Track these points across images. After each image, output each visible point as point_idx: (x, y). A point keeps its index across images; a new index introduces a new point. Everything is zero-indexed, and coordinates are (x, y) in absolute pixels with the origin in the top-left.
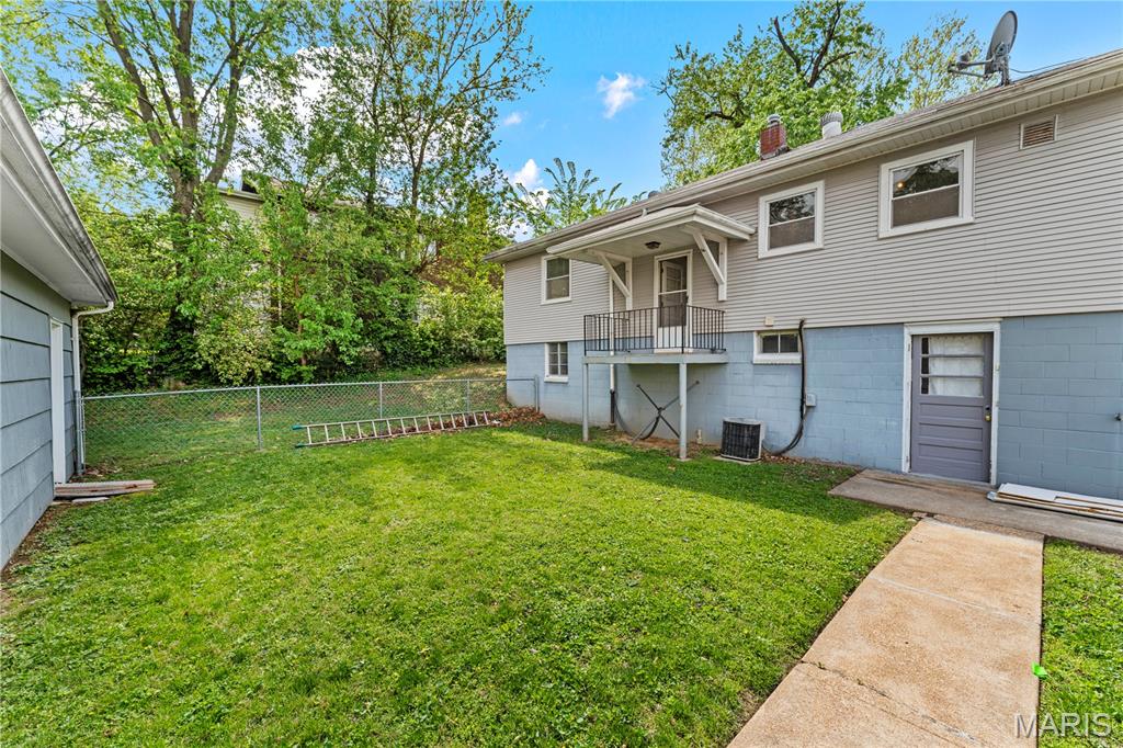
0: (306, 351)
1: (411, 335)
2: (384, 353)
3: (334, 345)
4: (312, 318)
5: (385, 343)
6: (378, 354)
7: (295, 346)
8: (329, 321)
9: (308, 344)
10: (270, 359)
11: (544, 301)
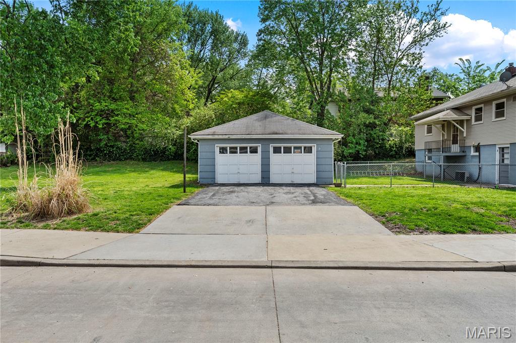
0: (350, 153)
1: (386, 146)
2: (375, 153)
3: (358, 151)
4: (352, 143)
5: (376, 150)
6: (373, 153)
7: (347, 152)
8: (357, 143)
9: (351, 151)
10: (340, 156)
11: (426, 135)
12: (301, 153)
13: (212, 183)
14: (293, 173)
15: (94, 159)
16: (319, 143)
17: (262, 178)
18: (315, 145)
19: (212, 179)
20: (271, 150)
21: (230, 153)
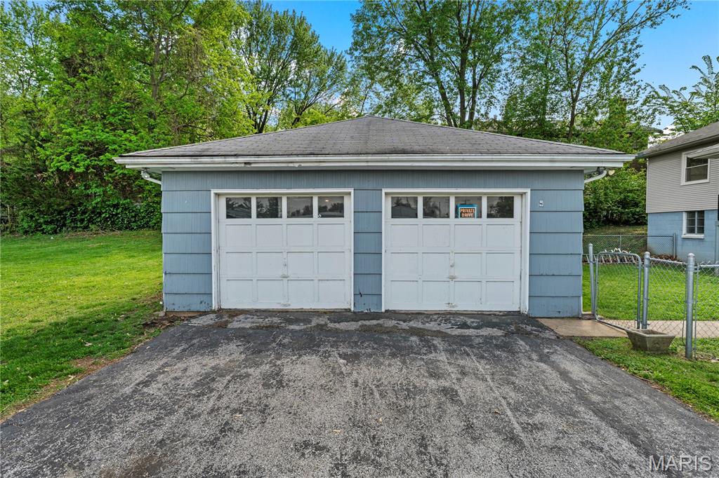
11: (683, 182)
12: (480, 216)
13: (203, 308)
14: (452, 278)
15: (86, 227)
16: (540, 183)
17: (358, 294)
18: (528, 191)
19: (204, 298)
20: (387, 206)
21: (258, 217)
